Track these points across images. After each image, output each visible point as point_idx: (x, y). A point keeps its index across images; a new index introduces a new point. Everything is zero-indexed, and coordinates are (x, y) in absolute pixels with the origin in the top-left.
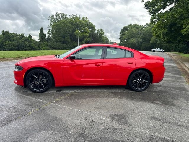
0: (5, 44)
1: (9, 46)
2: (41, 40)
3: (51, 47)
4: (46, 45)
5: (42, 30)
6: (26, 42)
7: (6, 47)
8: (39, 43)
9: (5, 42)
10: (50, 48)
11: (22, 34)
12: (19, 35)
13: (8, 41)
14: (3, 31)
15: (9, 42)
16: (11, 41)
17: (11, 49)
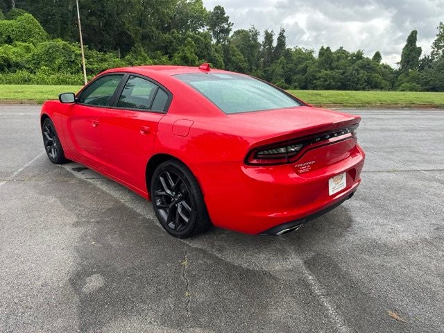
0: (319, 75)
1: (326, 81)
2: (403, 66)
3: (427, 83)
4: (414, 79)
5: (412, 39)
6: (361, 71)
7: (318, 83)
8: (398, 73)
9: (320, 72)
10: (422, 86)
11: (359, 52)
12: (353, 55)
13: (326, 70)
14: (322, 48)
15: (328, 72)
16: (332, 69)
17: (328, 88)
